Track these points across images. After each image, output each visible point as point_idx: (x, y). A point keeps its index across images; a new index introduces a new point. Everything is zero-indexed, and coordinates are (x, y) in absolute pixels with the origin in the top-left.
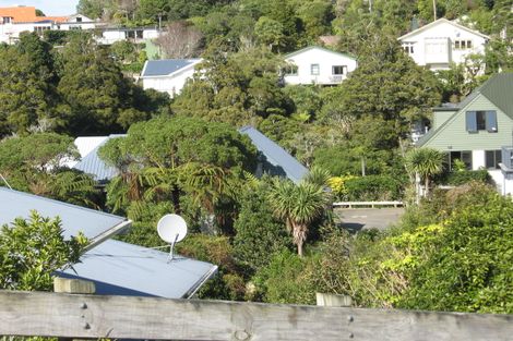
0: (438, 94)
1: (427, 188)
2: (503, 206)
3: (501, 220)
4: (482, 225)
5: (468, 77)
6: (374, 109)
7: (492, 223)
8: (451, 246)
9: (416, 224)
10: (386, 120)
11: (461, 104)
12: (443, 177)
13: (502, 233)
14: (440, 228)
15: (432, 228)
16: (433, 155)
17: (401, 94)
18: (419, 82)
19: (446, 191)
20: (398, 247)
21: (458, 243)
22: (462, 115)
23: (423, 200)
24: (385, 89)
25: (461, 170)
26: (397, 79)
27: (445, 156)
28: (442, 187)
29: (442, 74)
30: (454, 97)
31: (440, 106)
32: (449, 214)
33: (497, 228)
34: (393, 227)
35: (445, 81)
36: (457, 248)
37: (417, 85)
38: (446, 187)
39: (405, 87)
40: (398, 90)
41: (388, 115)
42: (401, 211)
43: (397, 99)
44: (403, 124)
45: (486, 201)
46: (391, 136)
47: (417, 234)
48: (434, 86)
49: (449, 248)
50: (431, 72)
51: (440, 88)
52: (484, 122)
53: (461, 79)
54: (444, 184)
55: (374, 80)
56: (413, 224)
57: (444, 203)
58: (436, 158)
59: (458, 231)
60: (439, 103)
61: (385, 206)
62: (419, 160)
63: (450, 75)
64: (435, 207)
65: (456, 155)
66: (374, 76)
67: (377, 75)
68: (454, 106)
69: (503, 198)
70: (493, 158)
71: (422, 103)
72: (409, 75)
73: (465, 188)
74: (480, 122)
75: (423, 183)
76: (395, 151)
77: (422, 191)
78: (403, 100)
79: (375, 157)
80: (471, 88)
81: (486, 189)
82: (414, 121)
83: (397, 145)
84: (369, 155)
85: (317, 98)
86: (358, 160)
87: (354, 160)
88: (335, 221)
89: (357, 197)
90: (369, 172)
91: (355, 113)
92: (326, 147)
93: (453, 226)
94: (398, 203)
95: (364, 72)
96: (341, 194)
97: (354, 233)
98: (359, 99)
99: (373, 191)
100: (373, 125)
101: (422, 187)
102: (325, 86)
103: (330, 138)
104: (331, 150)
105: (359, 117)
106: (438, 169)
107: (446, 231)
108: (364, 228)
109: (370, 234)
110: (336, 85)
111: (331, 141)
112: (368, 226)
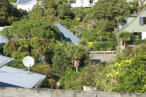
0: (129, 11)
1: (125, 46)
5: (140, 4)
6: (105, 16)
8: (134, 68)
9: (121, 60)
11: (137, 14)
12: (131, 42)
14: (130, 61)
15: (127, 61)
16: (127, 34)
17: (115, 11)
18: (122, 6)
19: (132, 47)
20: (114, 68)
21: (137, 67)
22: (138, 19)
23: (123, 51)
24: (109, 9)
25: (137, 39)
26: (114, 5)
27: (131, 34)
28: (130, 46)
29: (130, 3)
30: (135, 12)
31: (130, 15)
32: (133, 56)
34: (112, 61)
35: (131, 6)
36: (136, 69)
37: (121, 7)
38: (132, 46)
39: (117, 8)
40: (114, 9)
41: (110, 19)
42: (115, 55)
43: (113, 13)
44: (116, 22)
46: (111, 26)
47: (121, 64)
48: (127, 7)
49: (133, 69)
50: (126, 2)
51: (130, 8)
53: (138, 5)
54: (131, 45)
55: (105, 5)
56: (120, 60)
57: (131, 52)
58: (128, 35)
59: (136, 62)
60: (129, 14)
61: (109, 53)
62: (122, 36)
63: (133, 4)
64: (128, 53)
65: (135, 34)
66: (105, 4)
67: (106, 4)
68: (135, 15)
71: (123, 14)
72: (118, 3)
73: (139, 46)
76: (112, 32)
77: (123, 47)
78: (115, 13)
79: (105, 35)
80: (141, 8)
82: (120, 21)
83: (113, 30)
84: (103, 34)
85: (83, 12)
86: (99, 36)
87: (97, 35)
88: (90, 58)
89: (98, 50)
90: (103, 40)
91: (97, 18)
92: (87, 31)
93: (135, 60)
94: (114, 52)
95: (101, 2)
96: (92, 49)
97: (97, 64)
98: (99, 13)
99: (104, 47)
100: (104, 23)
101: (123, 46)
102: (86, 8)
103: (88, 27)
104: (88, 32)
105: (99, 19)
106: (129, 39)
107: (132, 63)
108: (101, 61)
109: (103, 63)
110: (90, 7)
111: (88, 29)
112: (102, 61)
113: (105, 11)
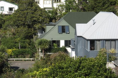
0: (48, 19)
1: (43, 54)
2: (71, 62)
3: (70, 67)
4: (63, 68)
5: (59, 13)
6: (24, 24)
7: (67, 68)
8: (52, 76)
9: (39, 67)
10: (29, 28)
11: (56, 23)
12: (49, 50)
13: (70, 72)
14: (48, 69)
15: (45, 69)
16: (46, 42)
17: (34, 19)
18: (41, 14)
21: (54, 75)
22: (56, 27)
23: (41, 58)
24: (29, 16)
25: (56, 47)
26: (33, 13)
27: (50, 42)
29: (49, 12)
30: (54, 20)
31: (49, 24)
32: (51, 64)
33: (69, 70)
34: (30, 69)
35: (50, 14)
37: (40, 16)
38: (50, 54)
39: (36, 16)
40: (33, 17)
41: (29, 26)
42: (33, 62)
43: (33, 21)
44: (35, 30)
45: (65, 59)
46: (30, 34)
47: (39, 72)
48: (46, 16)
50: (45, 11)
51: (49, 17)
52: (65, 30)
53: (57, 14)
54: (50, 52)
55: (24, 13)
56: (38, 68)
57: (50, 60)
58: (47, 43)
59: (54, 71)
60: (48, 22)
61: (28, 60)
62: (41, 43)
63: (52, 12)
64: (46, 61)
65: (54, 42)
66: (24, 12)
67: (25, 12)
68: (54, 24)
69: (71, 58)
70: (68, 43)
71: (42, 22)
72: (37, 12)
73: (57, 54)
74: (63, 30)
75: (42, 52)
76: (32, 40)
77: (41, 55)
78: (35, 21)
79: (24, 42)
80: (60, 17)
81: (65, 55)
83: (32, 38)
84: (22, 41)
85: (3, 19)
86: (18, 43)
87: (16, 43)
88: (9, 66)
89: (17, 57)
90: (22, 47)
91: (17, 25)
92: (6, 38)
93: (53, 69)
94: (32, 59)
95: (21, 10)
96: (11, 56)
97: (16, 71)
98: (19, 20)
99: (23, 54)
100: (24, 30)
101: (41, 54)
102: (6, 15)
103: (7, 35)
104: (8, 39)
105: (18, 27)
106: (47, 47)
107: (50, 71)
108: (19, 68)
109: (22, 71)
110: (10, 15)
111: (8, 36)
112: (21, 68)
113: (25, 19)
